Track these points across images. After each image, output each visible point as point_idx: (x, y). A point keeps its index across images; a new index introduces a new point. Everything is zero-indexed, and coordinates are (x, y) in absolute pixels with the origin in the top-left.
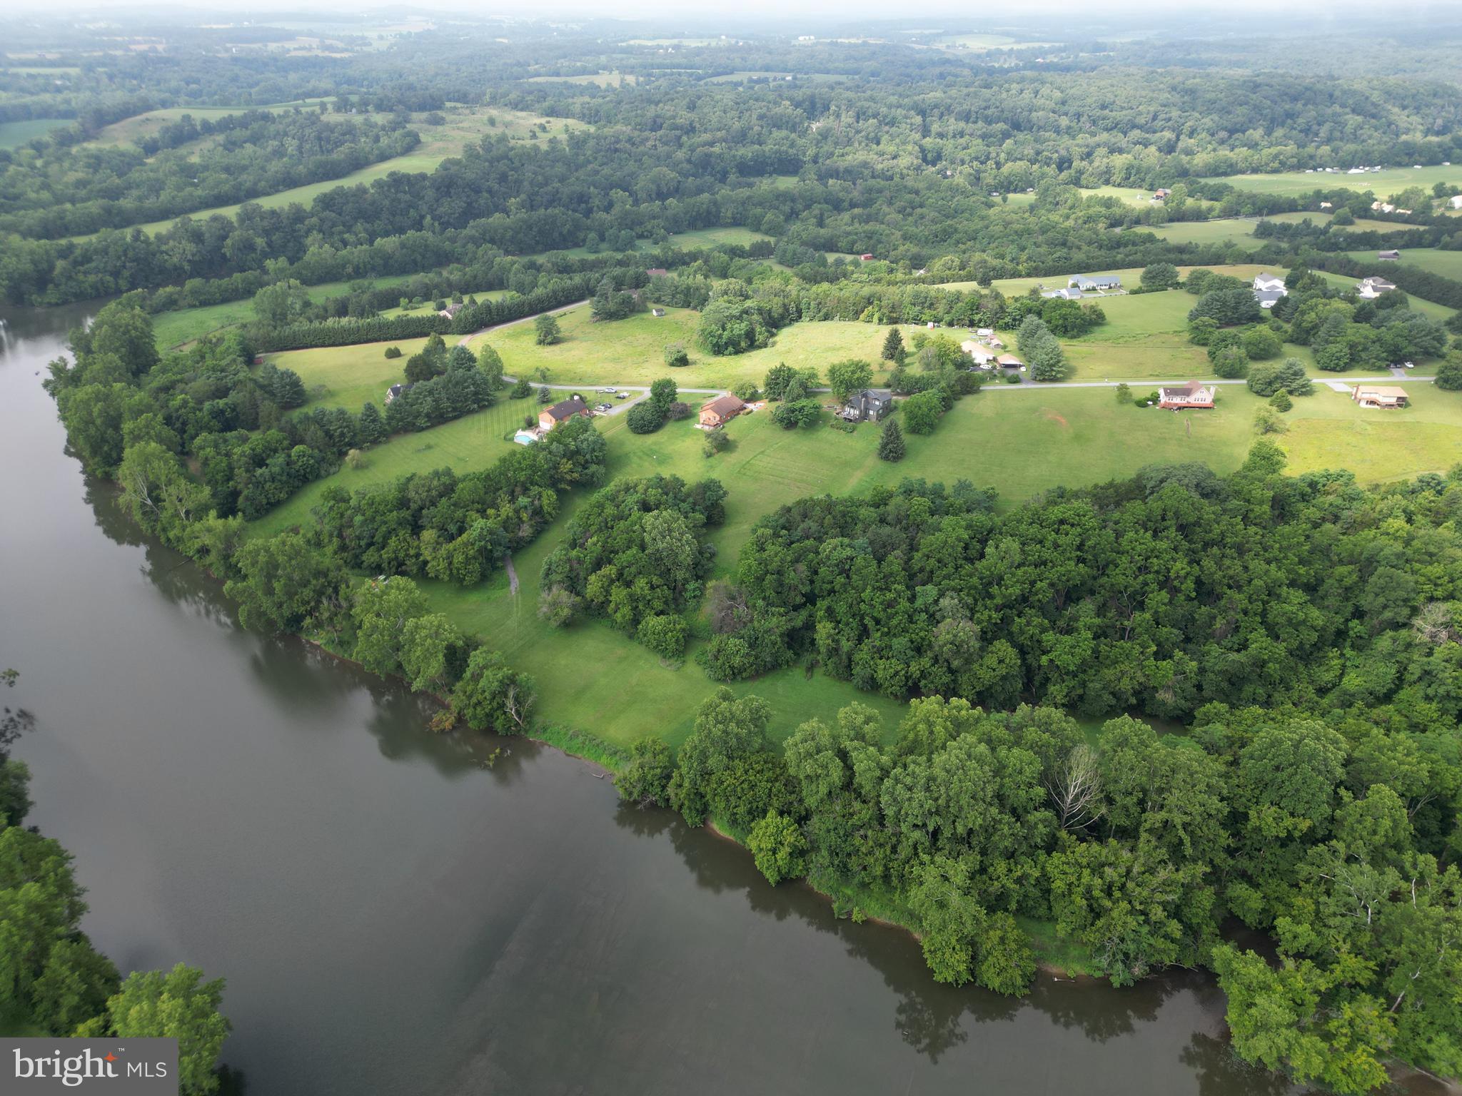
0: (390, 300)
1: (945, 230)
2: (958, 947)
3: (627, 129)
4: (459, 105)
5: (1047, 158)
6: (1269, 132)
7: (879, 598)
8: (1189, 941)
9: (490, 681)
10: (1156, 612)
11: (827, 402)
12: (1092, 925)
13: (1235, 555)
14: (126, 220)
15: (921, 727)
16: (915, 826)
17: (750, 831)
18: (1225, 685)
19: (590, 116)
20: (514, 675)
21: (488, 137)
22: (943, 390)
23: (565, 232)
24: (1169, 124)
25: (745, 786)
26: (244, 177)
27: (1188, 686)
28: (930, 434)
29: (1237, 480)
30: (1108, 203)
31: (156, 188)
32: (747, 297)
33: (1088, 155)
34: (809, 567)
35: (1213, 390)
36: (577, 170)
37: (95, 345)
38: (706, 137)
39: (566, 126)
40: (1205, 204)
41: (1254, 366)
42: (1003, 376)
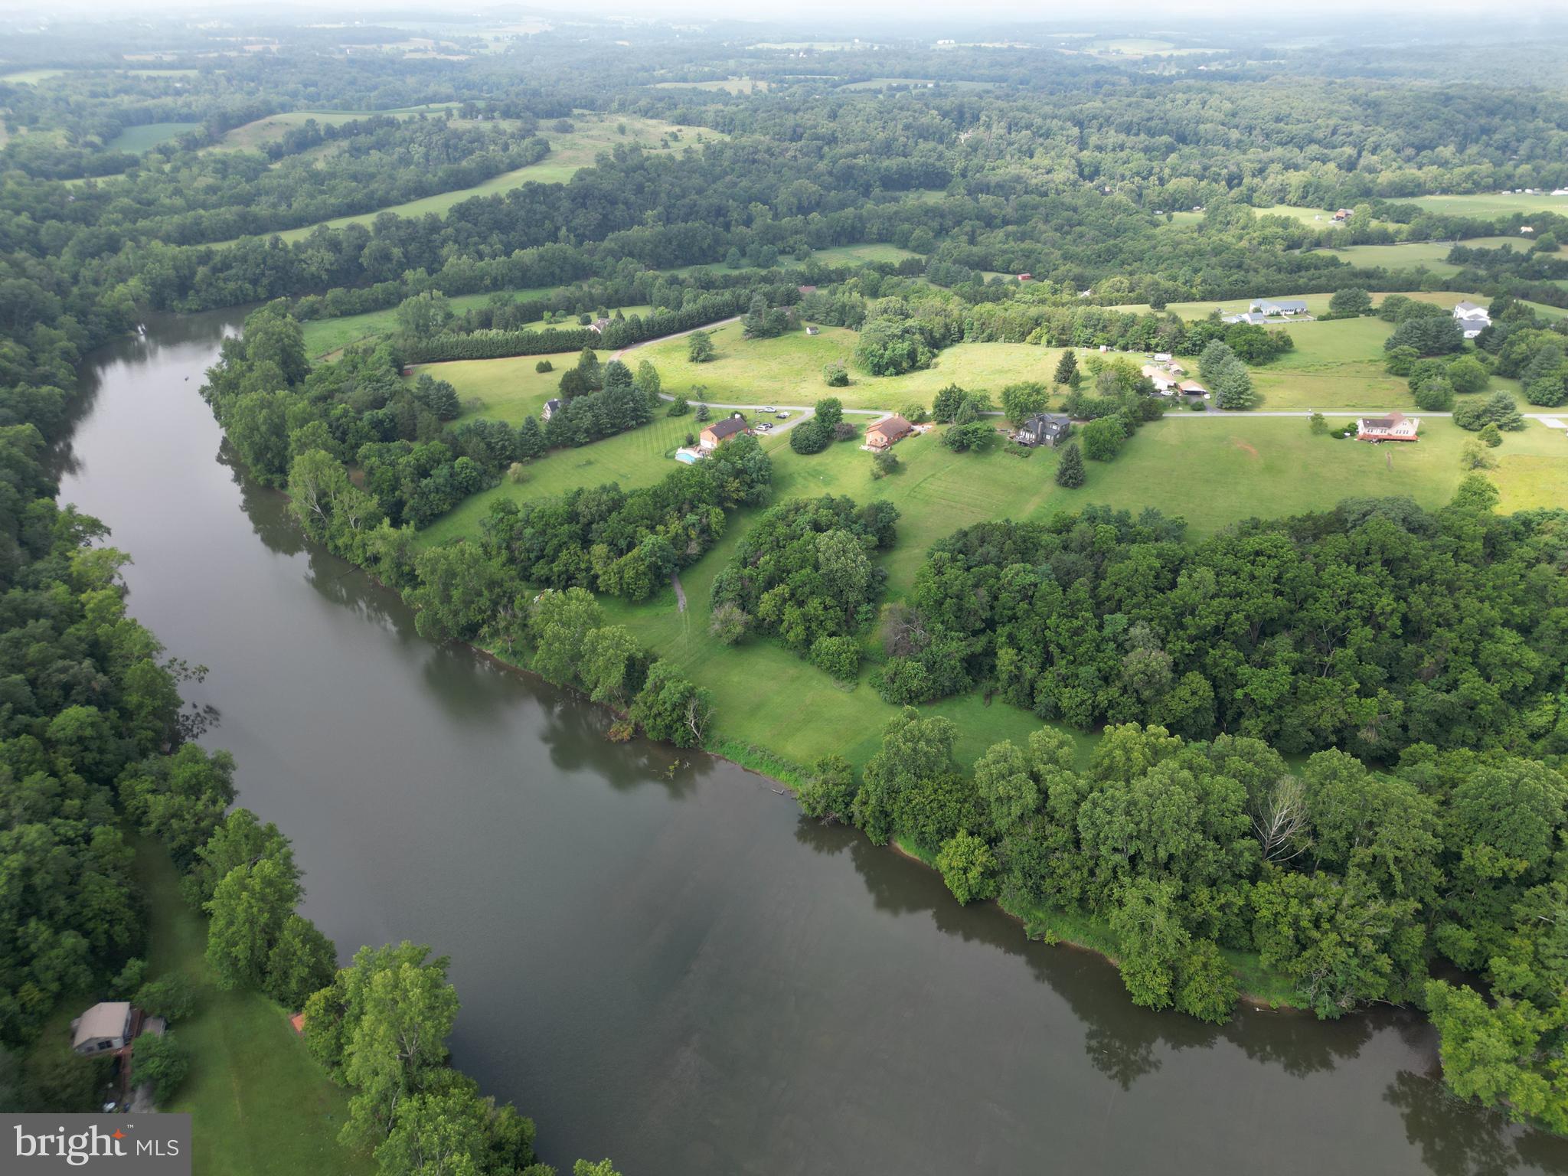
0: (533, 313)
1: (1108, 250)
2: (1159, 970)
3: (766, 139)
4: (586, 112)
5: (1215, 173)
6: (1461, 149)
7: (1065, 625)
8: (1397, 978)
9: (671, 692)
10: (1359, 649)
11: (1000, 426)
12: (1298, 956)
13: (1445, 592)
14: (259, 227)
15: (1118, 753)
16: (1115, 850)
17: (940, 850)
18: (1433, 726)
19: (725, 125)
20: (693, 688)
21: (621, 145)
22: (1125, 415)
23: (705, 246)
24: (1351, 139)
25: (934, 805)
26: (374, 186)
27: (1393, 725)
28: (1111, 460)
29: (1447, 515)
30: (1285, 223)
31: (286, 196)
32: (907, 316)
33: (1261, 172)
34: (990, 592)
35: (1416, 422)
36: (714, 182)
37: (250, 351)
38: (850, 148)
39: (699, 135)
40: (1392, 227)
41: (1459, 399)
42: (1187, 404)
